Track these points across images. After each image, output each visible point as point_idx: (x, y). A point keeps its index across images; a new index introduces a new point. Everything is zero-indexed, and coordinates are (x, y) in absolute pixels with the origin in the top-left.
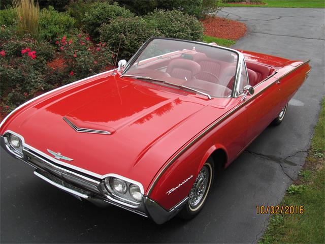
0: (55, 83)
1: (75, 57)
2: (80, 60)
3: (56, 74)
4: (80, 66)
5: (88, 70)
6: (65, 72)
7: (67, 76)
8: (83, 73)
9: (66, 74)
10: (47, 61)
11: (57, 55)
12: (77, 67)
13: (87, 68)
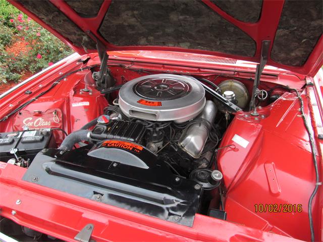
0: (22, 71)
1: (39, 37)
2: (46, 39)
3: (21, 60)
4: (47, 46)
5: (58, 49)
6: (30, 57)
7: (35, 60)
8: (52, 54)
9: (32, 58)
10: (5, 46)
11: (17, 38)
12: (44, 48)
13: (57, 47)
